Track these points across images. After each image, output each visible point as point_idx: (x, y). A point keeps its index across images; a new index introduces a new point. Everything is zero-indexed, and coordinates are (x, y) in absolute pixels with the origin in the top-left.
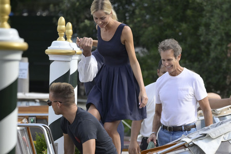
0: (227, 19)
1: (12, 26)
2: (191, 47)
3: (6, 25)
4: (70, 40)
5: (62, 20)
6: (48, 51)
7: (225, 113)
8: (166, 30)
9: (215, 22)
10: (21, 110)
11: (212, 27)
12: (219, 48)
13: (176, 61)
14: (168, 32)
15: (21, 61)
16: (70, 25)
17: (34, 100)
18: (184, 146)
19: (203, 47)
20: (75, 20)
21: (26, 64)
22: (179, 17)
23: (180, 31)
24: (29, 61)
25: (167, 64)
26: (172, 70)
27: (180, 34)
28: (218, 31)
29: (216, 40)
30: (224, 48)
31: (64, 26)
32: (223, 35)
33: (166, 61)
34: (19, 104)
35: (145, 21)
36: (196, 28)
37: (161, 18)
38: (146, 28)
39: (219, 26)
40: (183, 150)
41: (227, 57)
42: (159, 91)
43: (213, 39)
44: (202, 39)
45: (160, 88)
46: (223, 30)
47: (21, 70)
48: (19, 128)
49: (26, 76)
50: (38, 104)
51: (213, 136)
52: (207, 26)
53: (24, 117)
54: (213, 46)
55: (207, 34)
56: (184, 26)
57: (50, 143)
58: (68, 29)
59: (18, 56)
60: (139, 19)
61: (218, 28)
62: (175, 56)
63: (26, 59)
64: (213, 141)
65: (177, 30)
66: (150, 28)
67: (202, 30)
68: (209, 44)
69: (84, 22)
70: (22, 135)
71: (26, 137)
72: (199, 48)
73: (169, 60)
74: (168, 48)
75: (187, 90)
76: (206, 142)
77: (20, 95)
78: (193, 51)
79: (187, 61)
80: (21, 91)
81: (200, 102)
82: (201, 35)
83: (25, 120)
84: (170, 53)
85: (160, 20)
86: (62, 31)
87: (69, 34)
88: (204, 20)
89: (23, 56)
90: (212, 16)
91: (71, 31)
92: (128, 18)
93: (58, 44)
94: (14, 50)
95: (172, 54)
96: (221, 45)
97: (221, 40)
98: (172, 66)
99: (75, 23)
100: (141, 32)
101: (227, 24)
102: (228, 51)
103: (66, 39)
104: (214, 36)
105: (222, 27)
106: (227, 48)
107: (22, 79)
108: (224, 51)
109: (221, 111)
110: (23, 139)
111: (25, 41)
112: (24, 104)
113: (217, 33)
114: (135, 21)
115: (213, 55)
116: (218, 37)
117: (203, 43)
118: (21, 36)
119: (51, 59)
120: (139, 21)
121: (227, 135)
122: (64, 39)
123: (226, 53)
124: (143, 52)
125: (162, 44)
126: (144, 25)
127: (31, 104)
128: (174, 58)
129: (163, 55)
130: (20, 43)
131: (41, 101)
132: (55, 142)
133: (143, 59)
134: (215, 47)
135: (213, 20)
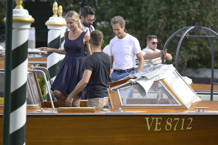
0: (158, 4)
1: (25, 8)
2: (136, 21)
3: (21, 7)
4: (61, 17)
5: (56, 4)
6: (47, 23)
7: (157, 62)
8: (120, 11)
9: (151, 6)
10: (30, 59)
11: (149, 9)
12: (153, 22)
13: (122, 30)
14: (122, 12)
15: (30, 29)
16: (61, 7)
17: (38, 53)
18: (131, 84)
19: (143, 21)
20: (64, 4)
21: (33, 31)
22: (128, 3)
23: (129, 11)
24: (36, 30)
25: (117, 32)
26: (120, 36)
27: (129, 13)
28: (153, 11)
29: (151, 17)
30: (157, 22)
31: (57, 8)
32: (156, 14)
33: (116, 30)
34: (29, 56)
35: (108, 5)
36: (139, 10)
37: (117, 3)
38: (108, 9)
39: (153, 8)
40: (130, 86)
41: (158, 27)
42: (111, 48)
43: (150, 16)
44: (143, 16)
45: (112, 46)
46: (156, 11)
47: (30, 35)
48: (28, 72)
49: (33, 38)
50: (40, 56)
51: (149, 78)
52: (146, 8)
53: (32, 64)
54: (149, 21)
55: (146, 13)
56: (131, 8)
57: (48, 80)
58: (60, 10)
59: (29, 26)
60: (104, 4)
61: (153, 10)
62: (122, 27)
63: (34, 28)
64: (149, 81)
65: (128, 11)
66: (111, 10)
67: (143, 10)
68: (147, 19)
69: (69, 5)
70: (30, 76)
71: (32, 78)
72: (141, 22)
73: (118, 30)
74: (117, 22)
75: (129, 48)
76: (145, 81)
77: (29, 50)
78: (138, 24)
79: (133, 30)
80: (31, 48)
81: (137, 55)
82: (142, 14)
83: (32, 66)
84: (118, 25)
85: (116, 5)
86: (55, 11)
87: (60, 13)
88: (144, 5)
89: (32, 26)
90: (149, 2)
91: (61, 11)
92: (97, 3)
93: (53, 19)
94: (26, 22)
95: (120, 26)
96: (155, 20)
97: (155, 17)
98: (120, 33)
99: (64, 5)
100: (105, 12)
101: (159, 7)
102: (159, 24)
103: (58, 16)
104: (150, 14)
105: (155, 9)
106: (158, 22)
107: (31, 41)
108: (156, 24)
109: (155, 61)
110: (31, 79)
111: (33, 17)
112: (32, 56)
113: (152, 13)
114: (102, 5)
115: (149, 26)
116: (153, 15)
117: (143, 18)
118: (30, 14)
119: (48, 28)
120: (104, 5)
121: (158, 77)
122: (56, 16)
123: (157, 25)
124: (106, 24)
125: (113, 20)
126: (106, 7)
127: (37, 56)
128: (121, 28)
129: (114, 26)
130: (30, 18)
131: (43, 54)
132: (51, 80)
133: (106, 28)
134: (151, 21)
135: (150, 5)
